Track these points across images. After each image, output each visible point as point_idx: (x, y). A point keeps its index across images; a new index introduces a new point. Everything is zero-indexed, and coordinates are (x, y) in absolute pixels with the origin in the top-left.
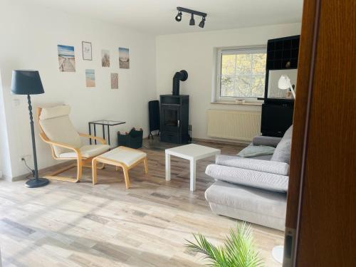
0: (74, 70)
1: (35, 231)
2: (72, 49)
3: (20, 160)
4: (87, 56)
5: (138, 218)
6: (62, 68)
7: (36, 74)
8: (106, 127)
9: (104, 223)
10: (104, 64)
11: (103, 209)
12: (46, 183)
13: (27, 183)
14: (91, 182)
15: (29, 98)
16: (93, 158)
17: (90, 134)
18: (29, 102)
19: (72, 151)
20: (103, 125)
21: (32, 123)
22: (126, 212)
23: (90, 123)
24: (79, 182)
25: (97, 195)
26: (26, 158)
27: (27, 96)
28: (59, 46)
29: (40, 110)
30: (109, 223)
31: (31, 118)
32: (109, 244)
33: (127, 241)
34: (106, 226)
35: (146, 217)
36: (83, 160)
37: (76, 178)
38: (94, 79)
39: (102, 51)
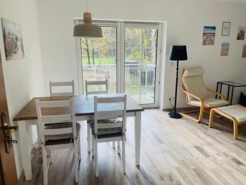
0: (213, 44)
1: (163, 143)
2: (214, 28)
3: (168, 99)
4: (226, 32)
5: (235, 164)
6: (204, 43)
7: (184, 48)
8: (231, 87)
9: (206, 157)
10: (239, 38)
11: (210, 147)
12: (180, 117)
13: (169, 114)
14: (208, 125)
15: (178, 62)
16: (211, 108)
17: (217, 91)
18: (178, 65)
19: (198, 100)
20: (229, 85)
21: (177, 78)
22: (227, 156)
23: (218, 83)
24: (199, 122)
25: (209, 135)
26: (171, 99)
27: (177, 61)
28: (205, 27)
29: (184, 70)
30: (210, 158)
31: (177, 75)
32: (205, 172)
33: (219, 176)
34: (207, 159)
35: (242, 167)
36: (205, 108)
37: (198, 119)
38: (228, 50)
39: (239, 27)
